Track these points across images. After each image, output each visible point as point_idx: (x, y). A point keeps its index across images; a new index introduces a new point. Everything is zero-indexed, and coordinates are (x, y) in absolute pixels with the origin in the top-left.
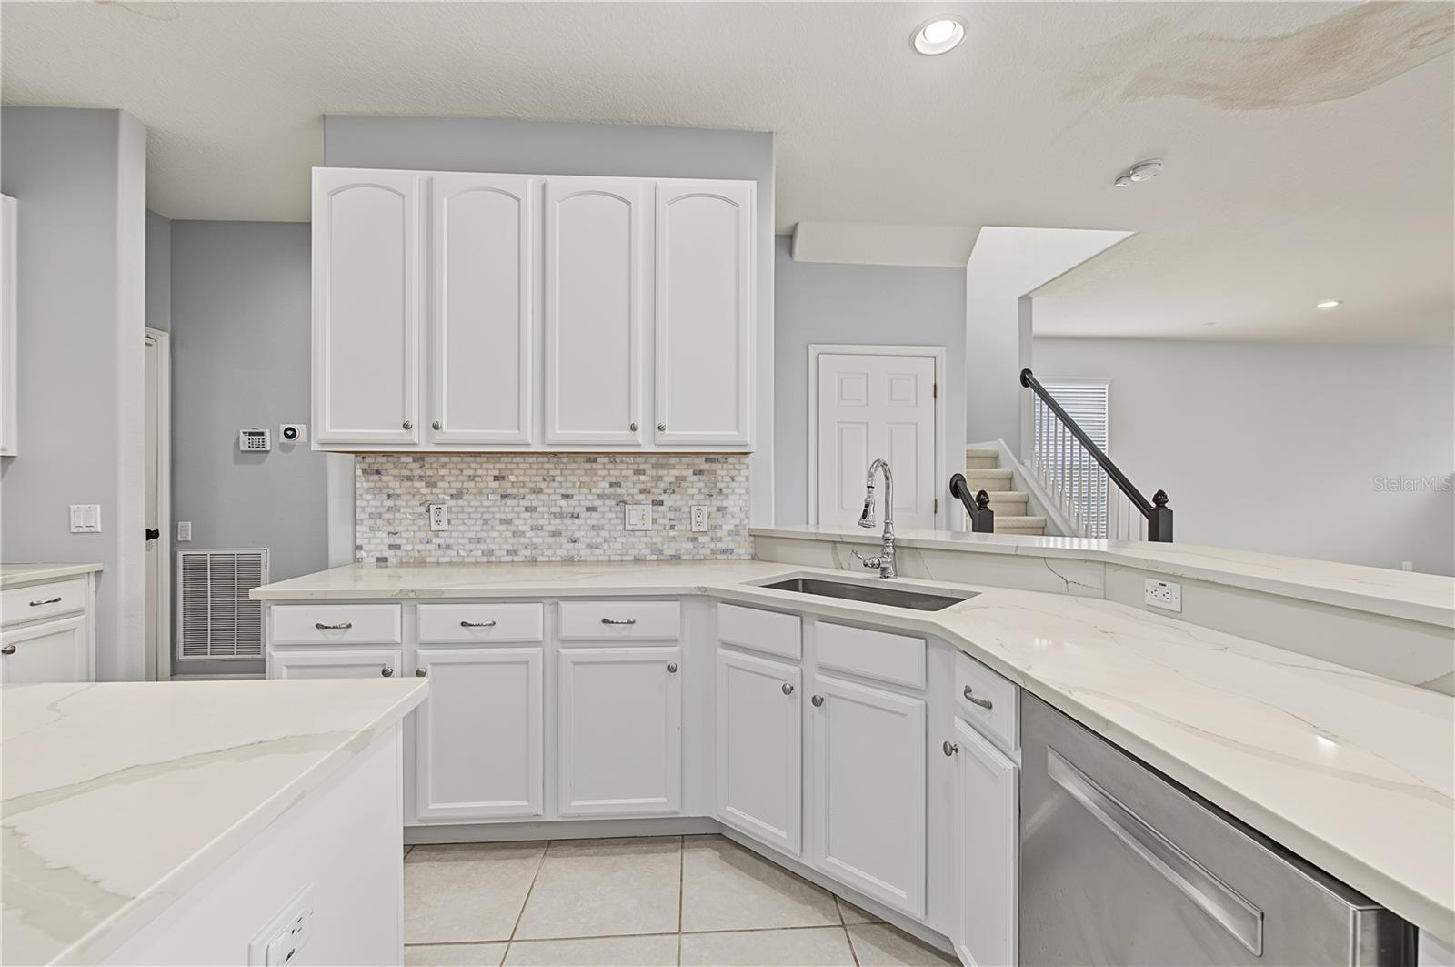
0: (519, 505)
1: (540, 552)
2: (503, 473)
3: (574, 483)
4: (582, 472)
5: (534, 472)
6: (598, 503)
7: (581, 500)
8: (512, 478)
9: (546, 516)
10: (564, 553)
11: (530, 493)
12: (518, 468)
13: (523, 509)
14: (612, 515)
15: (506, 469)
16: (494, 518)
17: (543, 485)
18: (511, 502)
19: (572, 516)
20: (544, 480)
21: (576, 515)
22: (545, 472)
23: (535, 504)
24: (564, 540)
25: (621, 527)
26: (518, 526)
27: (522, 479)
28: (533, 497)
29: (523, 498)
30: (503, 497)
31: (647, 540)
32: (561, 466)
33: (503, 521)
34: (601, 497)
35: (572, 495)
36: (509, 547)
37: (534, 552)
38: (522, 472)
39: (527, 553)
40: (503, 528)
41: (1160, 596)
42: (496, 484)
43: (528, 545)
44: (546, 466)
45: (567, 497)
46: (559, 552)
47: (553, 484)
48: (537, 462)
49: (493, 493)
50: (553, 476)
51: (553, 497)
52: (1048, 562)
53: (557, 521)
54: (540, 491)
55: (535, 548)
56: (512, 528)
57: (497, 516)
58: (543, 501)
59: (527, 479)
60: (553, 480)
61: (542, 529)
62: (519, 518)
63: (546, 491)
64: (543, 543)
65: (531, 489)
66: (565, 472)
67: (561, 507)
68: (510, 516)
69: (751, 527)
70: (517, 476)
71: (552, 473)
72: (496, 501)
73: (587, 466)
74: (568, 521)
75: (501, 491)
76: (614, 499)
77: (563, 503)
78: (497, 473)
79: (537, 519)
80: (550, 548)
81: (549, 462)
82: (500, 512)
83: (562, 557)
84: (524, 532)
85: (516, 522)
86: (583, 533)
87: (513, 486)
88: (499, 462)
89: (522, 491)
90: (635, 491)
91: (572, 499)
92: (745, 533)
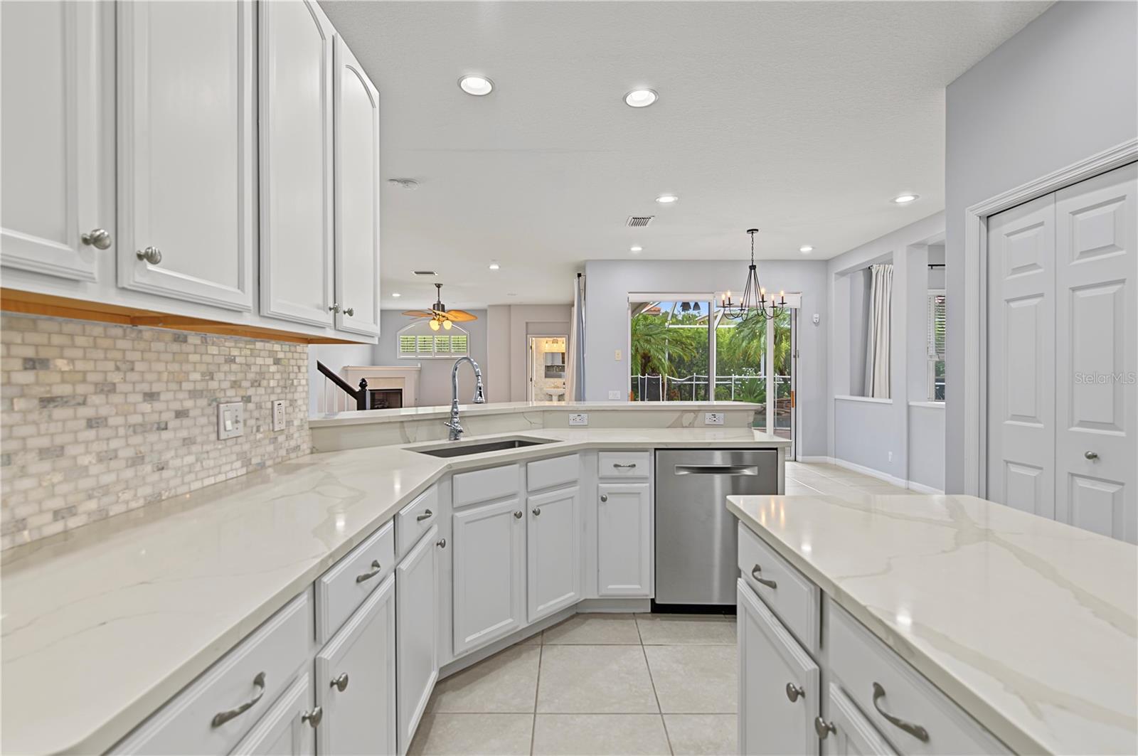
0: (75, 418)
1: (113, 498)
2: (44, 353)
3: (159, 373)
4: (169, 357)
5: (100, 354)
6: (189, 404)
7: (171, 400)
8: (62, 364)
9: (122, 431)
10: (146, 491)
11: (95, 393)
12: (74, 346)
13: (83, 423)
14: (203, 420)
15: (49, 345)
16: (25, 449)
17: (115, 377)
18: (59, 413)
19: (158, 429)
20: (118, 369)
21: (163, 426)
22: (118, 355)
23: (103, 411)
24: (148, 468)
25: (213, 437)
26: (75, 458)
27: (80, 365)
28: (97, 399)
29: (84, 403)
30: (47, 402)
31: (237, 449)
32: (142, 345)
33: (43, 453)
34: (194, 394)
35: (158, 394)
36: (58, 503)
37: (106, 500)
38: (79, 353)
39: (92, 505)
40: (46, 466)
41: (578, 420)
42: (28, 377)
43: (93, 489)
44: (121, 344)
45: (151, 396)
46: (141, 492)
47: (130, 376)
48: (106, 336)
49: (22, 396)
50: (132, 362)
51: (132, 398)
52: (525, 415)
53: (136, 440)
54: (112, 389)
55: (105, 494)
56: (64, 463)
57: (32, 443)
58: (116, 406)
59: (89, 366)
60: (132, 370)
61: (116, 457)
62: (76, 442)
63: (120, 388)
64: (118, 481)
65: (96, 384)
66: (147, 355)
67: (143, 414)
68: (59, 440)
69: (311, 420)
70: (72, 361)
71: (129, 356)
72: (30, 411)
73: (175, 347)
74: (153, 437)
75: (41, 391)
76: (206, 397)
77: (146, 407)
78: (30, 352)
79: (108, 439)
80: (127, 488)
81: (124, 337)
82: (39, 435)
83: (145, 498)
84: (86, 468)
85: (71, 451)
86: (172, 453)
87: (63, 381)
88: (35, 330)
89: (81, 389)
90: (226, 385)
91: (158, 400)
92: (306, 426)
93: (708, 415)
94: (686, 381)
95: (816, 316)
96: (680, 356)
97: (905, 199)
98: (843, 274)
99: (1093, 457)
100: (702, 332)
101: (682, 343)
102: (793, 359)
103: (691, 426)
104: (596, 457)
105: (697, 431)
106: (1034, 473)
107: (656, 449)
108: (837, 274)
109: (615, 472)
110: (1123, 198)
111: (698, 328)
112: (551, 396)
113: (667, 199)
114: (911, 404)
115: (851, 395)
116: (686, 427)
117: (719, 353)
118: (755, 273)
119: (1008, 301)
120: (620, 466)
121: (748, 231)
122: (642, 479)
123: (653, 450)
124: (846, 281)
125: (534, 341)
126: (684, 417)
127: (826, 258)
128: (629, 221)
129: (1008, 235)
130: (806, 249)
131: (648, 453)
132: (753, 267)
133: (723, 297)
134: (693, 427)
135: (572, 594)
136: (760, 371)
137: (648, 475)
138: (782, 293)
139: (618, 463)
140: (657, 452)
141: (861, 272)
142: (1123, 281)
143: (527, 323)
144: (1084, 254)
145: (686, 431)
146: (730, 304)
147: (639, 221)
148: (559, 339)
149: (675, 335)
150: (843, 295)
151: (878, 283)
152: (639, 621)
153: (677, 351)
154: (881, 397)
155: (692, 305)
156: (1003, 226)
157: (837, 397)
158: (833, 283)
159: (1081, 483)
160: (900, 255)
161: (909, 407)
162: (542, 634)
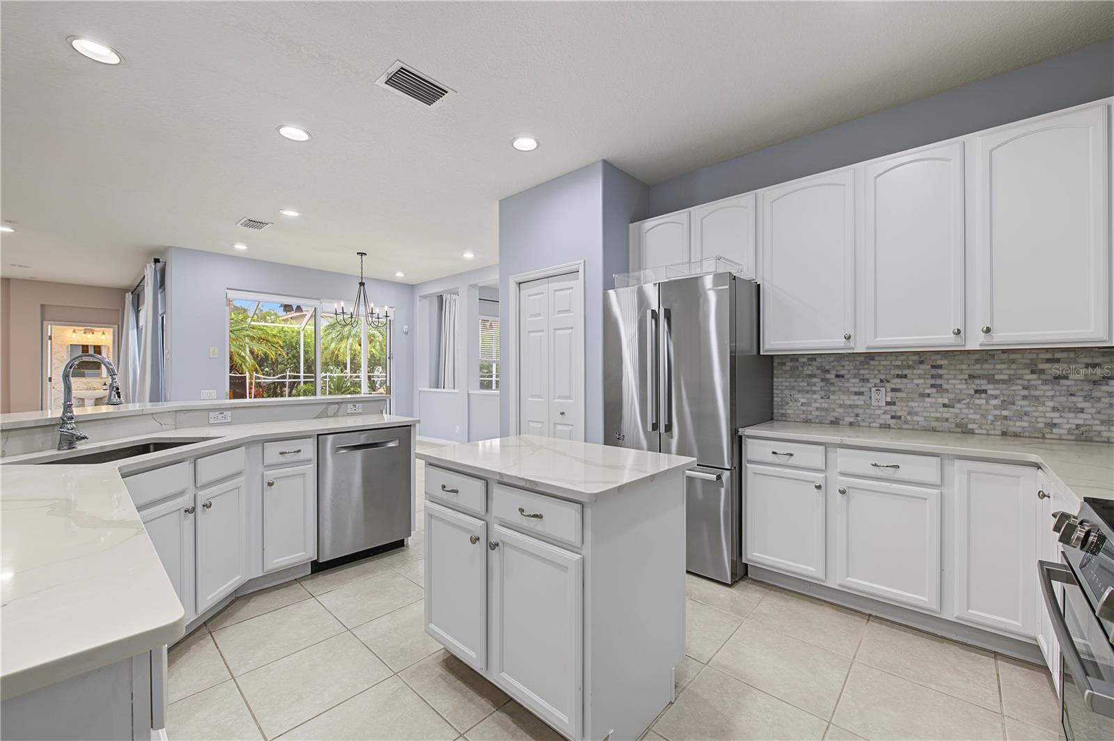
41: (220, 418)
52: (154, 416)
93: (350, 406)
94: (279, 378)
95: (405, 327)
96: (265, 354)
97: (469, 255)
98: (424, 297)
99: (562, 414)
100: (287, 332)
101: (268, 341)
102: (388, 360)
103: (335, 415)
104: (260, 448)
105: (340, 419)
106: (540, 425)
107: (318, 435)
108: (420, 296)
109: (282, 459)
110: (572, 288)
111: (283, 327)
112: (83, 400)
113: (291, 213)
114: (470, 392)
115: (430, 387)
116: (331, 417)
117: (306, 352)
118: (364, 289)
119: (529, 332)
120: (286, 453)
121: (358, 253)
122: (307, 461)
123: (316, 436)
124: (426, 302)
125: (51, 329)
126: (329, 409)
127: (413, 284)
128: (243, 221)
129: (529, 296)
130: (400, 275)
131: (312, 439)
132: (362, 284)
133: (336, 306)
134: (337, 416)
135: (239, 577)
136: (346, 369)
137: (312, 457)
138: (386, 308)
139: (284, 451)
140: (320, 437)
141: (436, 298)
142: (572, 328)
143: (42, 306)
144: (559, 312)
145: (332, 419)
146: (343, 313)
147: (253, 224)
148: (95, 329)
149: (260, 332)
150: (424, 312)
151: (447, 306)
152: (302, 583)
153: (260, 349)
154: (449, 388)
155: (295, 307)
156: (527, 290)
157: (420, 389)
158: (418, 303)
159: (559, 427)
160: (463, 291)
161: (469, 394)
162: (206, 626)
